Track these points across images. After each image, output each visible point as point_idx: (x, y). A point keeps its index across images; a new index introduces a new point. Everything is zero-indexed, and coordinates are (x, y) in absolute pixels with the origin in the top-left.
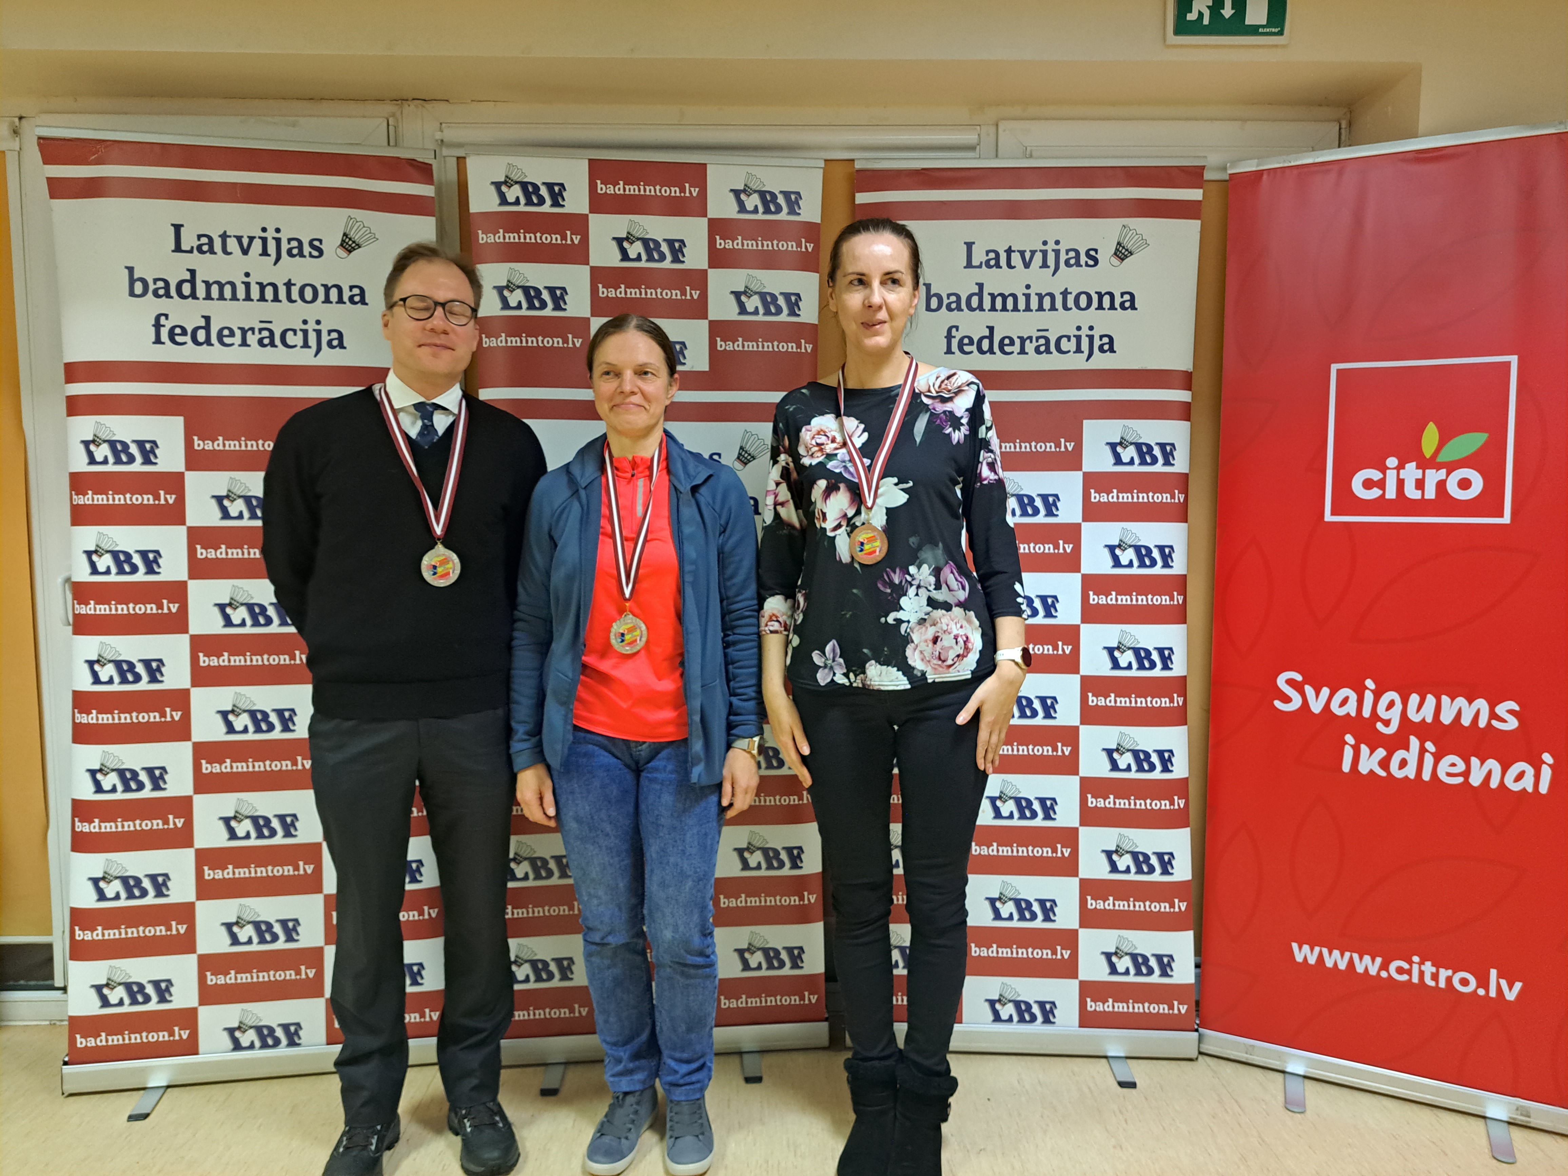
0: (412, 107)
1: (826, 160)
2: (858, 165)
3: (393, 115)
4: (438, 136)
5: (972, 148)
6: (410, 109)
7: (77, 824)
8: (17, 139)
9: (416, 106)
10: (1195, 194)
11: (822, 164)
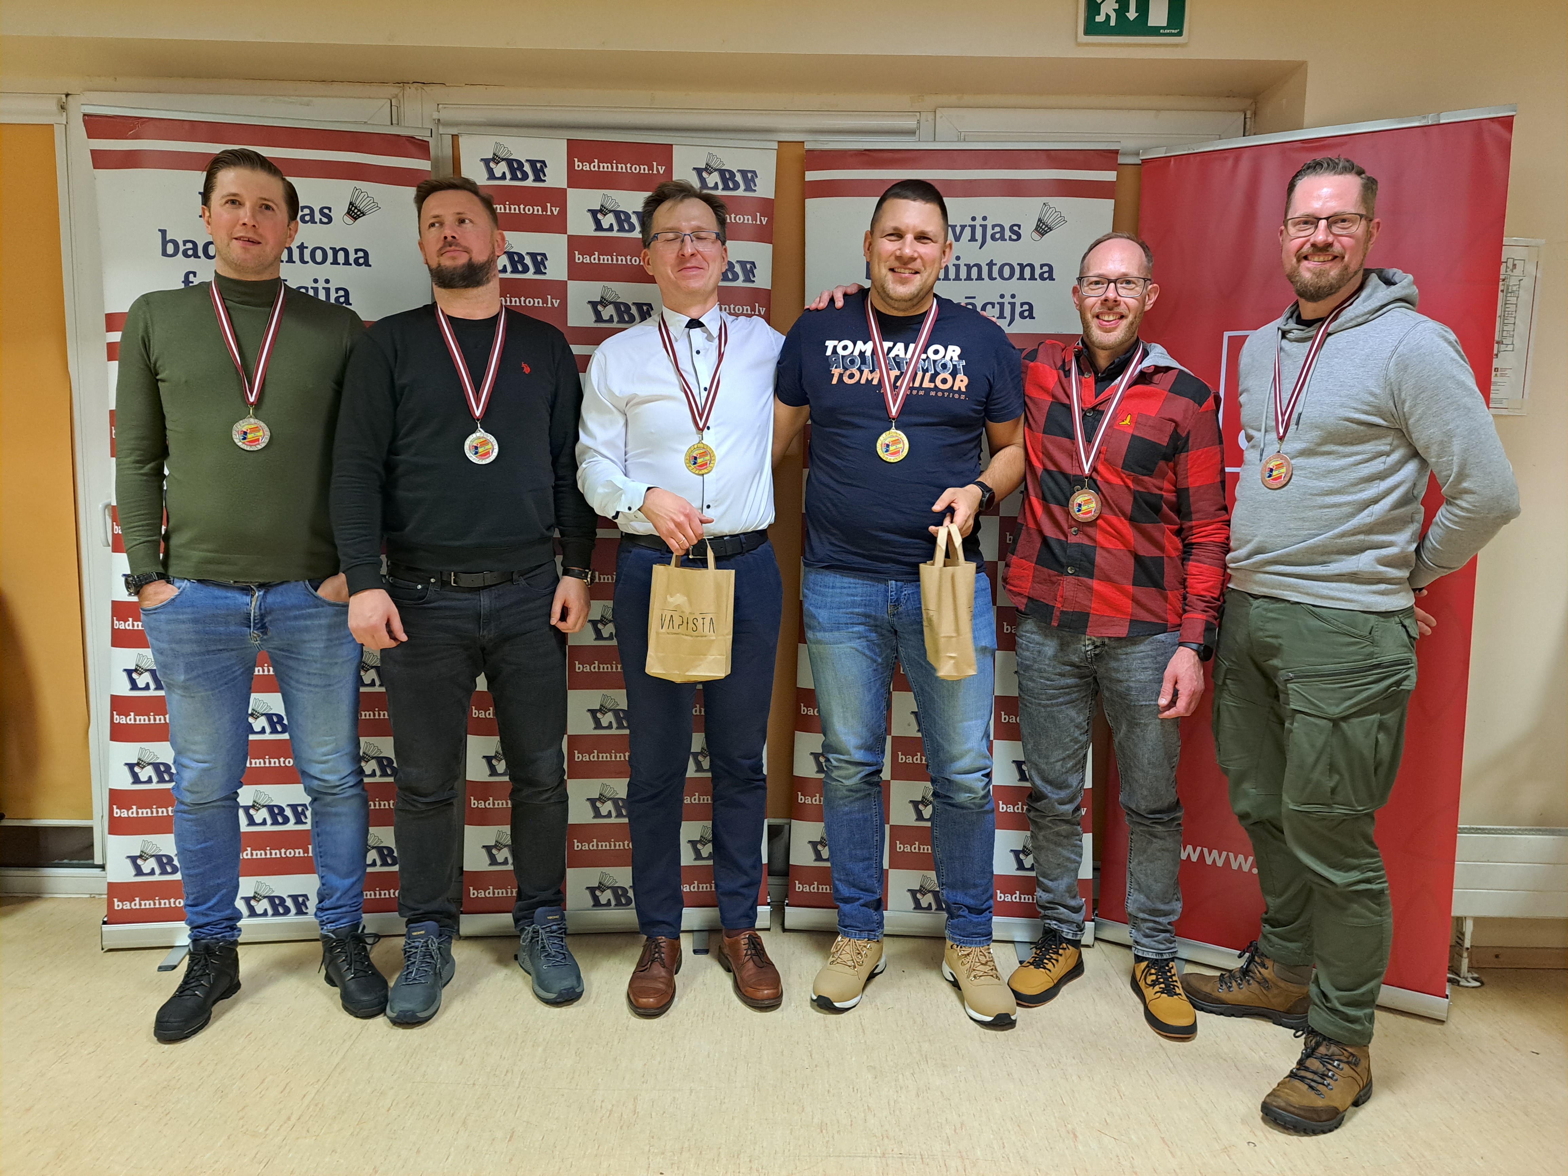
0: (413, 89)
1: (779, 142)
2: (807, 146)
3: (396, 96)
4: (436, 116)
5: (911, 133)
6: (410, 91)
7: (116, 716)
8: (64, 114)
9: (417, 89)
10: (1110, 176)
11: (775, 146)
